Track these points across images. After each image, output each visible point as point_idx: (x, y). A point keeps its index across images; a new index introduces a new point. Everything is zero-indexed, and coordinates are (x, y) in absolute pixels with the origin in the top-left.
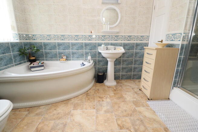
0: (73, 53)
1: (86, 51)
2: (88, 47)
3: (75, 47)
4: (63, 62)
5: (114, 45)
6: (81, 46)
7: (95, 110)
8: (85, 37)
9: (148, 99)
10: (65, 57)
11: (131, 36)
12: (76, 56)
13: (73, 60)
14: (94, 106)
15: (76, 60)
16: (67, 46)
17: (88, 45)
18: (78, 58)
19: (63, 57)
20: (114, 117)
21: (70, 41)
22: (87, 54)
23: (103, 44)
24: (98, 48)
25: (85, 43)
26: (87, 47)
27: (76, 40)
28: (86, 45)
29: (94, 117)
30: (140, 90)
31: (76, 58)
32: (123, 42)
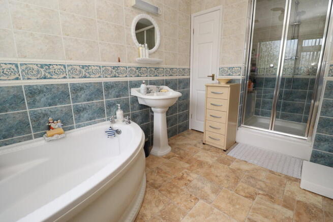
0: (78, 111)
1: (108, 101)
2: (113, 92)
3: (83, 95)
4: (61, 138)
5: (154, 84)
6: (97, 91)
7: (201, 201)
8: (105, 71)
9: (225, 151)
10: (60, 124)
11: (173, 69)
12: (85, 115)
13: (79, 127)
14: (191, 195)
15: (87, 125)
16: (60, 94)
17: (112, 87)
18: (92, 120)
19: (53, 125)
20: (230, 192)
21: (69, 81)
22: (110, 105)
23: (144, 83)
24: (130, 91)
25: (106, 83)
26: (110, 91)
27: (85, 77)
28: (109, 87)
29: (216, 210)
30: (204, 144)
31: (87, 120)
32: (165, 78)
